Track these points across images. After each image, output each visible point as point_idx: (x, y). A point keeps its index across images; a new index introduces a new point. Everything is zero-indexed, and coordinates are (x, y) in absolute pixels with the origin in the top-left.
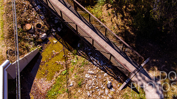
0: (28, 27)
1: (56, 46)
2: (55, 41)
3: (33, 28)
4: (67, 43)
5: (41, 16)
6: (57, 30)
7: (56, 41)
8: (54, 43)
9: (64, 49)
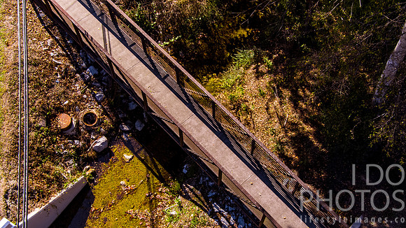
0: (64, 121)
1: (128, 170)
2: (128, 156)
3: (74, 123)
4: (157, 163)
5: (96, 92)
6: (134, 128)
7: (130, 157)
8: (124, 162)
9: (149, 178)
